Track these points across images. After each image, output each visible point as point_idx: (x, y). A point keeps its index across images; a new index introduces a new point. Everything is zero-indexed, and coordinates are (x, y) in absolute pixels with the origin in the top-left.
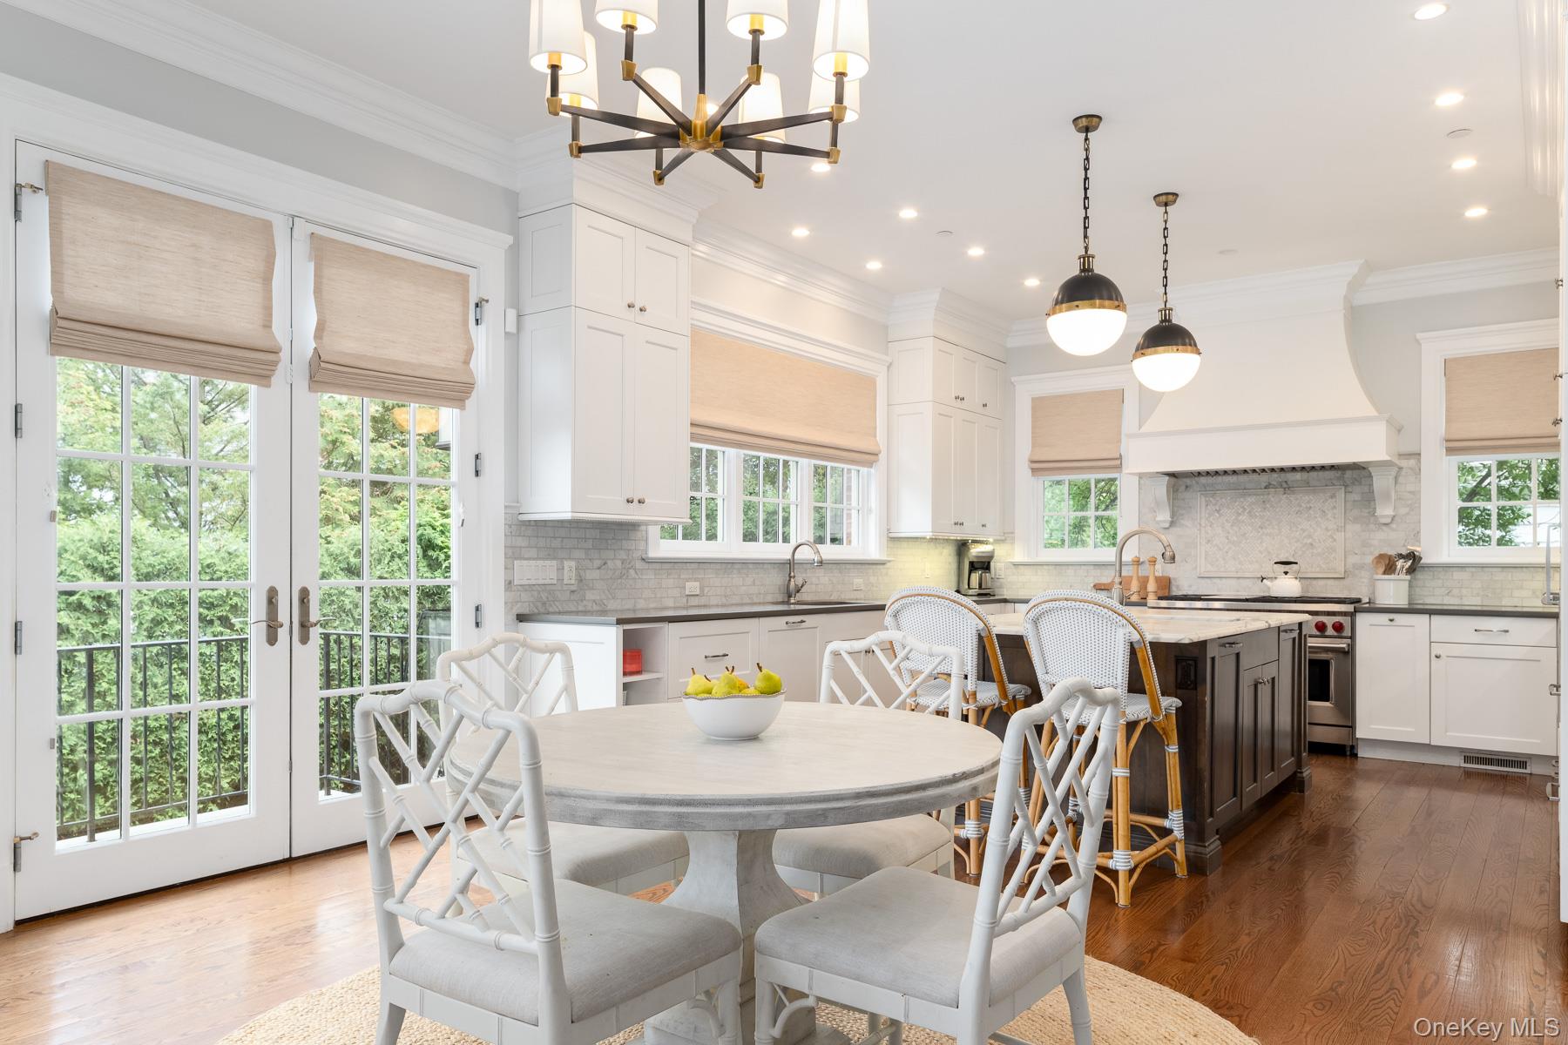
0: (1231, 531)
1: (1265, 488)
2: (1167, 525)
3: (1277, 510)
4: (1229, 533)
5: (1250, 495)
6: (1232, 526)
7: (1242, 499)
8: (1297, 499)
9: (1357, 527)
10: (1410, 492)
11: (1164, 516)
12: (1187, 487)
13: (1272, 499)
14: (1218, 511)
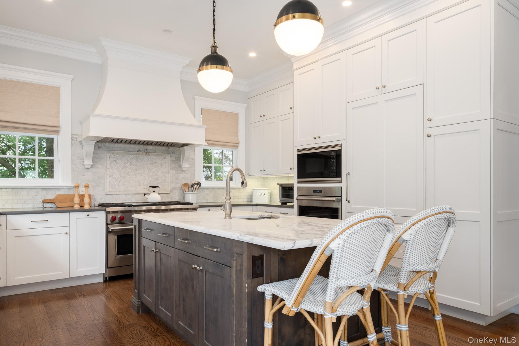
0: (122, 171)
1: (138, 152)
2: (89, 167)
3: (143, 163)
4: (121, 172)
5: (131, 154)
6: (122, 169)
7: (127, 156)
8: (151, 158)
9: (174, 172)
10: (191, 159)
11: (88, 162)
12: (99, 147)
13: (140, 157)
14: (115, 161)
